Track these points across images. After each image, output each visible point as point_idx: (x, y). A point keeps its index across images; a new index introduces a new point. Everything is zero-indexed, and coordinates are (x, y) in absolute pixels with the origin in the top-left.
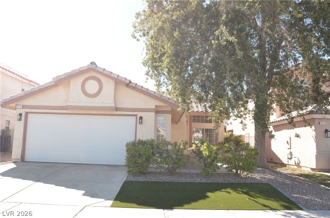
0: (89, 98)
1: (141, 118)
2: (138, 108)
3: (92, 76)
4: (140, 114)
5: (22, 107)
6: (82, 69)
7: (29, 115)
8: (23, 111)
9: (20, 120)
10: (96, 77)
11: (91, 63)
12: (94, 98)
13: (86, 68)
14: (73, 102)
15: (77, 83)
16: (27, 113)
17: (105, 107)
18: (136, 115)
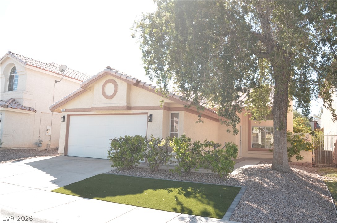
0: (108, 99)
1: (151, 116)
2: (148, 106)
3: (110, 79)
4: (150, 112)
5: (64, 111)
6: (100, 74)
7: (71, 117)
8: (66, 114)
9: (64, 121)
10: (113, 80)
11: (107, 68)
12: (111, 100)
13: (103, 73)
14: (96, 104)
15: (98, 87)
16: (69, 116)
17: (119, 107)
18: (147, 113)
